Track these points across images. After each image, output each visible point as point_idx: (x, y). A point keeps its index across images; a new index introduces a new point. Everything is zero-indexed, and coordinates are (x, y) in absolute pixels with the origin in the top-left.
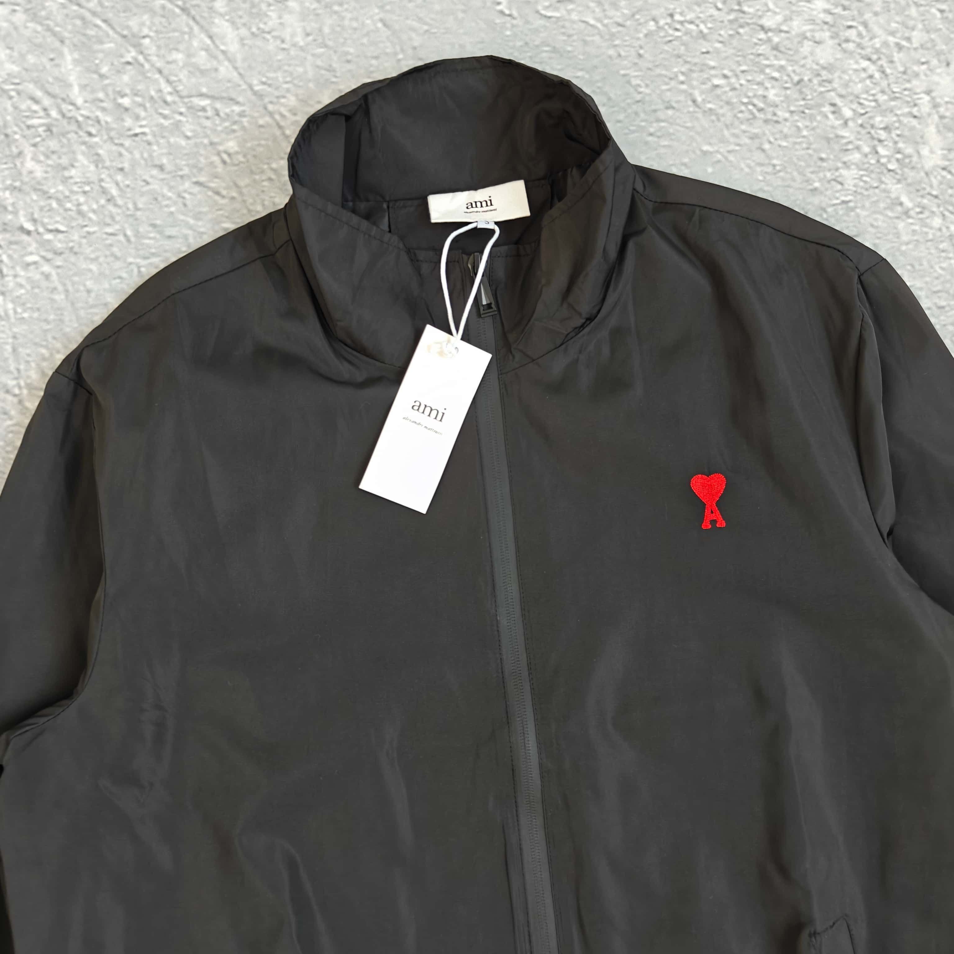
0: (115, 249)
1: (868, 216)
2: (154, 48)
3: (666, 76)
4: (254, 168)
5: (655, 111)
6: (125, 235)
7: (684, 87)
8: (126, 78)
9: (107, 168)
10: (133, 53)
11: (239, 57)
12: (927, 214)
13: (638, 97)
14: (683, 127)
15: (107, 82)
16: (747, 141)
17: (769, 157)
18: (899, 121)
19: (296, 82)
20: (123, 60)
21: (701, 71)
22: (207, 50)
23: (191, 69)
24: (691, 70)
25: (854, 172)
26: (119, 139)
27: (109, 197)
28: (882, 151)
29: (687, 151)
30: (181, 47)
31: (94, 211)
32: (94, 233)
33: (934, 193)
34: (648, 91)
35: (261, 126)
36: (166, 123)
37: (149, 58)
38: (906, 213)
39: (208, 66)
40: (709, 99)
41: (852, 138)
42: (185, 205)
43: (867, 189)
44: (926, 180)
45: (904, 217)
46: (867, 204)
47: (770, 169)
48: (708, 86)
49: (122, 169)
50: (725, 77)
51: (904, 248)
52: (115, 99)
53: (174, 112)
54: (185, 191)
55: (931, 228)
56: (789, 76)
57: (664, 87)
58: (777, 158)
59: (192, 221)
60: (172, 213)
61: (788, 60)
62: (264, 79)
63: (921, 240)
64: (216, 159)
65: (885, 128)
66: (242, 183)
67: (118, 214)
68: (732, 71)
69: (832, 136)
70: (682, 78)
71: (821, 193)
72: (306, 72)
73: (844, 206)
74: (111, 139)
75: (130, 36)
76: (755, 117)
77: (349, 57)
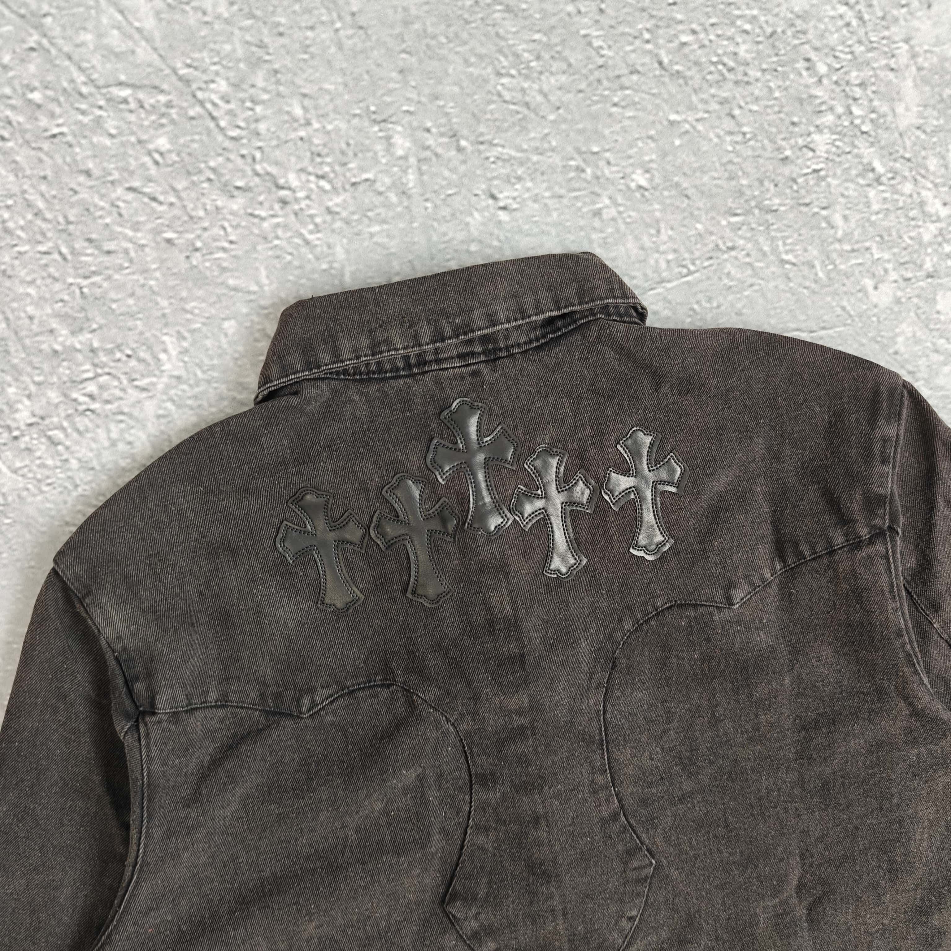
0: (52, 270)
1: (839, 185)
2: (58, 29)
3: (630, 35)
4: (190, 168)
5: (619, 77)
6: (60, 253)
7: (649, 47)
8: (32, 68)
9: (27, 177)
10: (36, 37)
11: (157, 35)
12: (898, 179)
13: (601, 61)
14: (649, 94)
15: (11, 74)
16: (716, 106)
17: (739, 125)
18: (876, 76)
19: (224, 63)
20: (26, 46)
21: (668, 26)
22: (119, 28)
23: (105, 53)
24: (658, 27)
25: (827, 136)
26: (35, 142)
27: (36, 211)
28: (857, 111)
29: (653, 122)
30: (90, 25)
31: (22, 228)
32: (25, 252)
33: (907, 155)
34: (610, 53)
35: (192, 118)
36: (86, 120)
37: (54, 41)
38: (878, 180)
39: (123, 48)
40: (677, 60)
41: (826, 98)
42: (120, 215)
43: (839, 156)
44: (900, 142)
45: (875, 184)
46: (839, 172)
47: (739, 138)
48: (675, 44)
49: (45, 178)
50: (694, 32)
51: (873, 218)
52: (24, 94)
53: (93, 106)
54: (118, 199)
55: (902, 195)
56: (761, 27)
57: (628, 48)
58: (748, 124)
59: (130, 233)
60: (107, 225)
61: (761, 9)
62: (188, 61)
63: (892, 208)
64: (146, 159)
65: (862, 85)
66: (179, 187)
67: (49, 230)
68: (701, 24)
69: (805, 96)
70: (647, 36)
71: (792, 162)
72: (234, 50)
73: (815, 175)
74: (27, 142)
75: (28, 16)
76: (725, 79)
77: (281, 29)
